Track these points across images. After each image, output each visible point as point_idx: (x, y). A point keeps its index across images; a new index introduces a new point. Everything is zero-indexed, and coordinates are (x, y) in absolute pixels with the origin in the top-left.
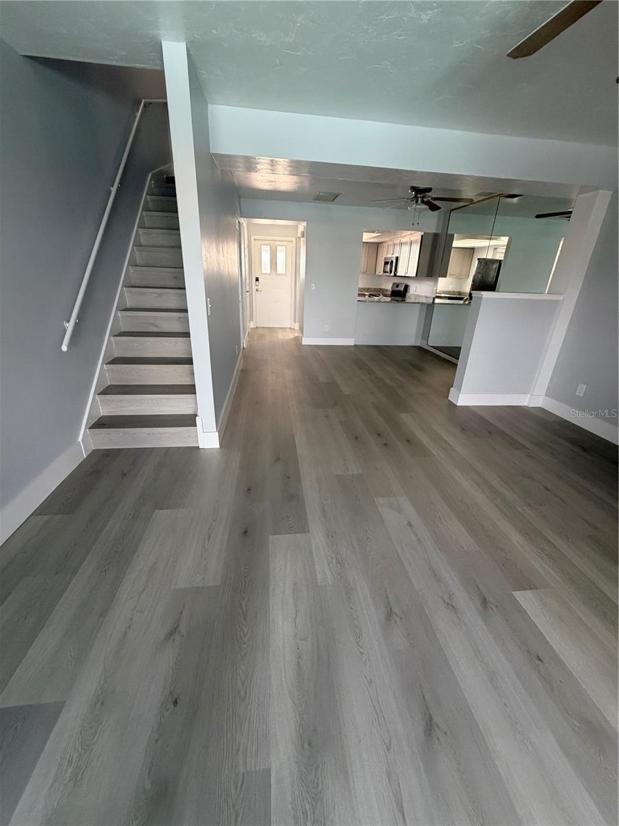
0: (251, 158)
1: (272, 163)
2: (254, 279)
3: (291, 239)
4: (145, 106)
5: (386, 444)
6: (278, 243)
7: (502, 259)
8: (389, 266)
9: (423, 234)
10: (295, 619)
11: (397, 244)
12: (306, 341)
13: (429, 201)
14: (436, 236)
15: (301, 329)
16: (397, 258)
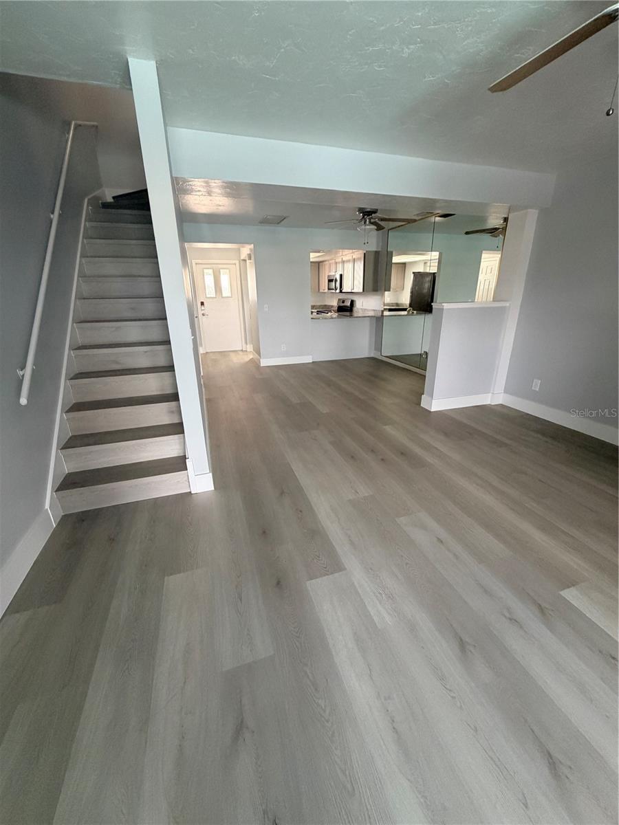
0: (185, 181)
1: (208, 184)
2: (199, 304)
3: (234, 262)
4: (75, 129)
5: (382, 460)
6: (221, 266)
7: (436, 271)
8: (334, 283)
9: (365, 252)
10: (371, 676)
11: (339, 263)
12: (265, 362)
13: (375, 222)
14: (377, 253)
15: (258, 351)
16: (341, 275)
